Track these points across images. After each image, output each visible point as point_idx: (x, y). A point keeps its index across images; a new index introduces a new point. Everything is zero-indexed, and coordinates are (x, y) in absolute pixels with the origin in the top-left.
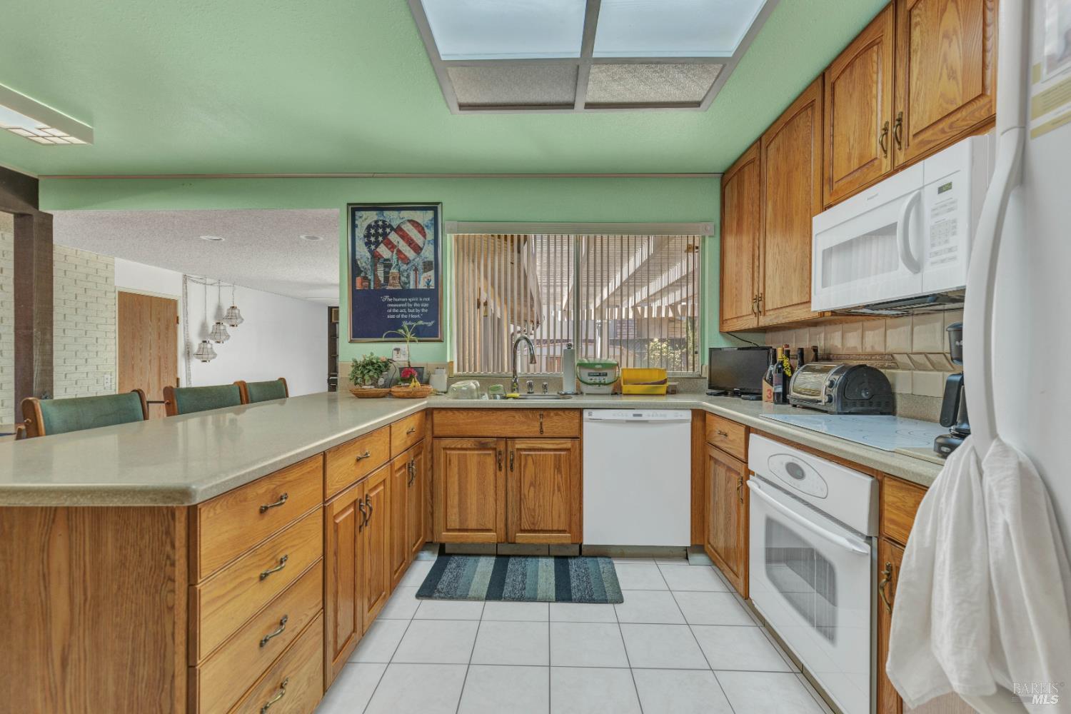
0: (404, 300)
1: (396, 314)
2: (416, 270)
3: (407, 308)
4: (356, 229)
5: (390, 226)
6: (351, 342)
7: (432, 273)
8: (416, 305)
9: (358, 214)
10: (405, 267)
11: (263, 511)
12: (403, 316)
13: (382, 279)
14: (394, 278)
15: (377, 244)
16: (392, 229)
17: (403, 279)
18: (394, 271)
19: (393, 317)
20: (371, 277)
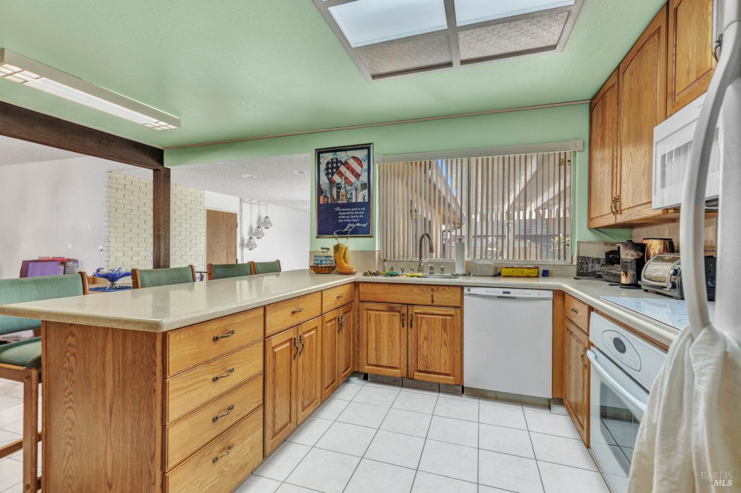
0: (349, 210)
1: (344, 219)
2: (356, 189)
3: (350, 215)
4: (321, 165)
5: (341, 162)
6: (317, 237)
7: (366, 191)
8: (356, 213)
9: (321, 155)
10: (349, 188)
11: (216, 339)
12: (348, 220)
13: (335, 196)
14: (343, 196)
15: (333, 174)
16: (342, 163)
17: (348, 196)
18: (343, 191)
19: (342, 221)
20: (329, 196)
